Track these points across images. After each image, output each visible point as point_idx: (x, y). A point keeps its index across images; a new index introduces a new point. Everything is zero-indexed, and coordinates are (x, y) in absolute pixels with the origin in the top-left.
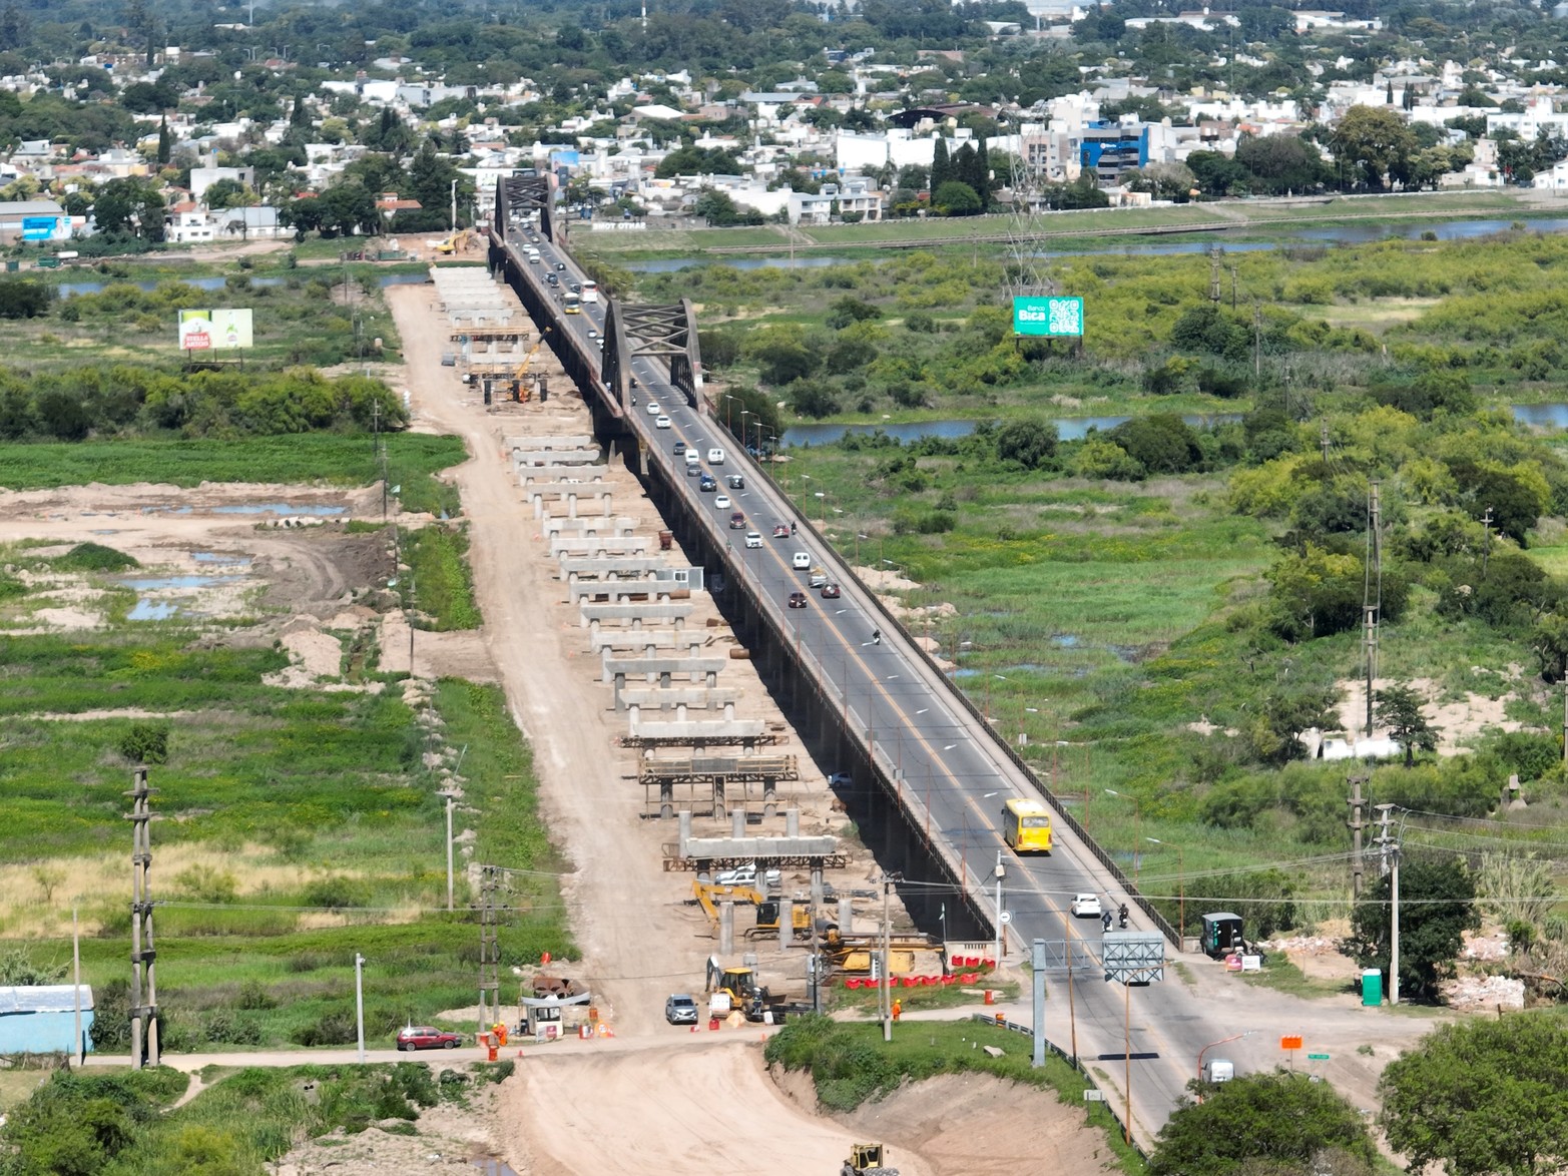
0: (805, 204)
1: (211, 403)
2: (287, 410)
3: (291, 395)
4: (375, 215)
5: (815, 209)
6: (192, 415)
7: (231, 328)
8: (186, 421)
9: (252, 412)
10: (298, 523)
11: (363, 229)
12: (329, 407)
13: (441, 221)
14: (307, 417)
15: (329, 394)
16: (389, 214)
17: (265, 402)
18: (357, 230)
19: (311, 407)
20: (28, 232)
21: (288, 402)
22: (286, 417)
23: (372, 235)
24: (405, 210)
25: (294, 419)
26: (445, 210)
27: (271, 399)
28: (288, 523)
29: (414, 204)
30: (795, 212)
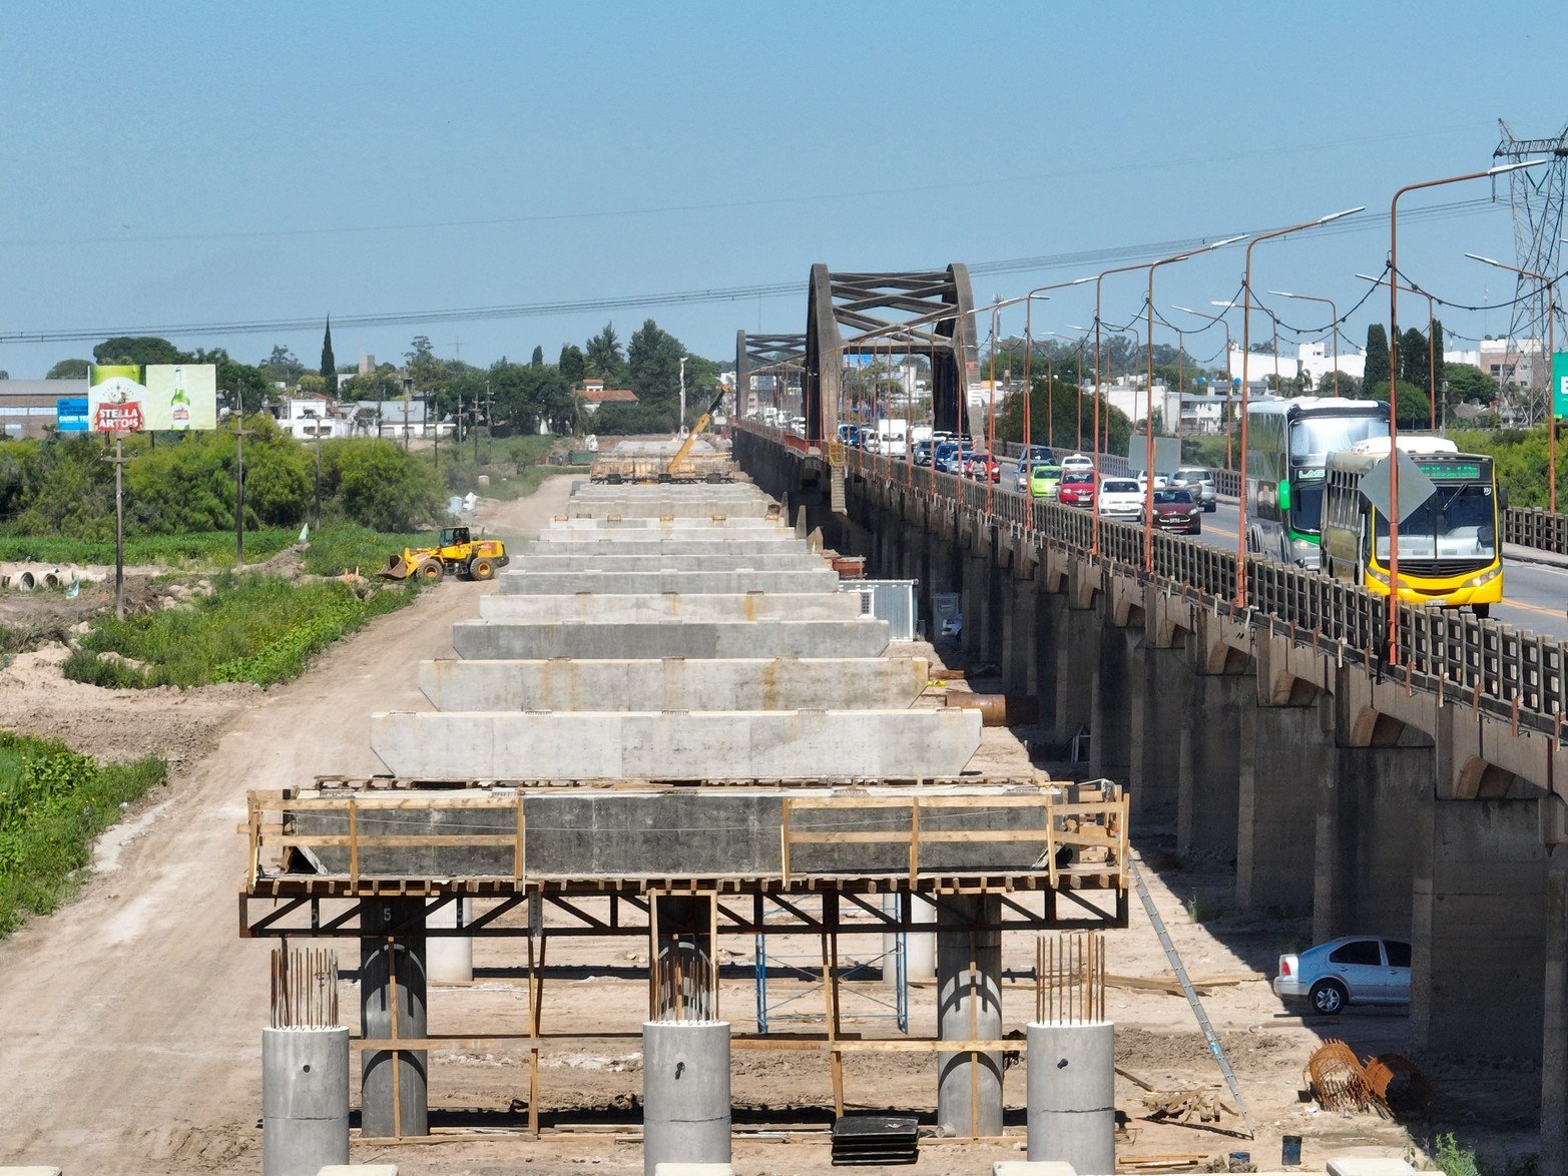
0: (1185, 405)
1: (74, 474)
2: (217, 490)
3: (226, 464)
4: (569, 405)
5: (1201, 412)
6: (35, 491)
7: (178, 397)
8: (24, 506)
9: (151, 493)
10: (51, 579)
11: (553, 427)
12: (297, 487)
13: (666, 419)
14: (256, 504)
15: (297, 464)
16: (592, 407)
17: (177, 474)
18: (543, 429)
19: (263, 485)
20: (63, 419)
21: (219, 475)
22: (214, 502)
23: (565, 433)
24: (615, 403)
25: (229, 507)
26: (670, 404)
27: (187, 469)
28: (29, 578)
29: (626, 396)
30: (1172, 417)
